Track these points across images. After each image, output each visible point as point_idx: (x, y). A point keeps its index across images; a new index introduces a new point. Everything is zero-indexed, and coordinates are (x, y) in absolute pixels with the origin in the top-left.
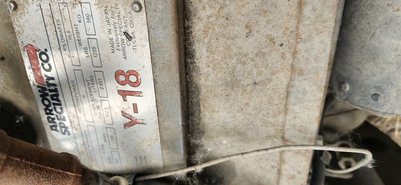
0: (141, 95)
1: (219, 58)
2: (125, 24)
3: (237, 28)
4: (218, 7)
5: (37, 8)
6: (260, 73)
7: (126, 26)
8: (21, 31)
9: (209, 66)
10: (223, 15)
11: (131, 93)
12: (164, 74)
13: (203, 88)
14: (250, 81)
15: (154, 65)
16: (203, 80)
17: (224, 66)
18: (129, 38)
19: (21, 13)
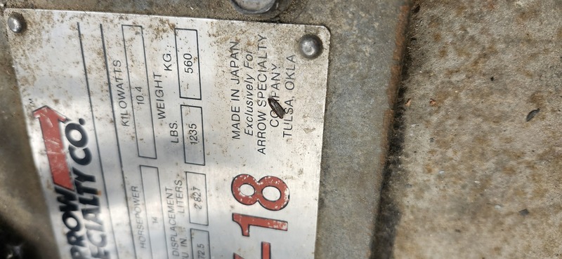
0: (284, 228)
1: (458, 157)
2: (274, 82)
3: (510, 99)
4: (476, 52)
5: (71, 32)
6: (540, 194)
7: (275, 86)
8: (30, 79)
9: (430, 171)
10: (484, 71)
11: (262, 223)
12: (345, 190)
13: (407, 212)
14: (516, 207)
15: (325, 169)
16: (411, 196)
17: (465, 173)
18: (279, 111)
19: (32, 42)
